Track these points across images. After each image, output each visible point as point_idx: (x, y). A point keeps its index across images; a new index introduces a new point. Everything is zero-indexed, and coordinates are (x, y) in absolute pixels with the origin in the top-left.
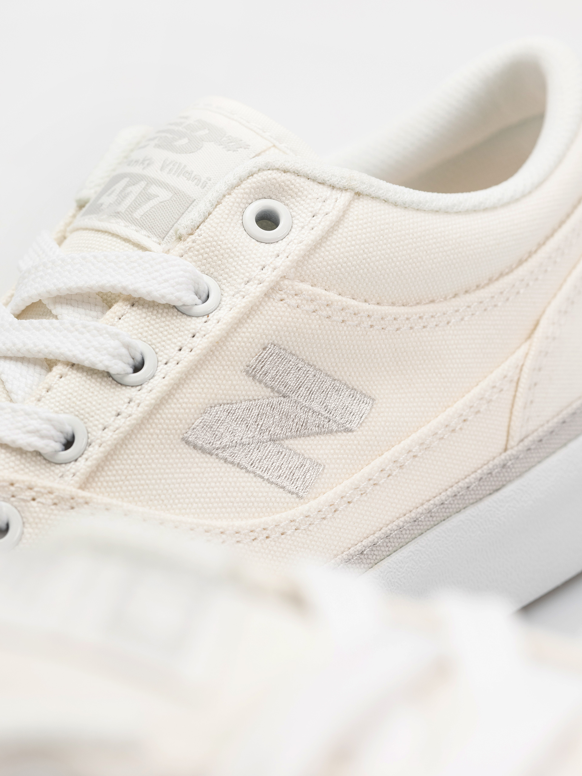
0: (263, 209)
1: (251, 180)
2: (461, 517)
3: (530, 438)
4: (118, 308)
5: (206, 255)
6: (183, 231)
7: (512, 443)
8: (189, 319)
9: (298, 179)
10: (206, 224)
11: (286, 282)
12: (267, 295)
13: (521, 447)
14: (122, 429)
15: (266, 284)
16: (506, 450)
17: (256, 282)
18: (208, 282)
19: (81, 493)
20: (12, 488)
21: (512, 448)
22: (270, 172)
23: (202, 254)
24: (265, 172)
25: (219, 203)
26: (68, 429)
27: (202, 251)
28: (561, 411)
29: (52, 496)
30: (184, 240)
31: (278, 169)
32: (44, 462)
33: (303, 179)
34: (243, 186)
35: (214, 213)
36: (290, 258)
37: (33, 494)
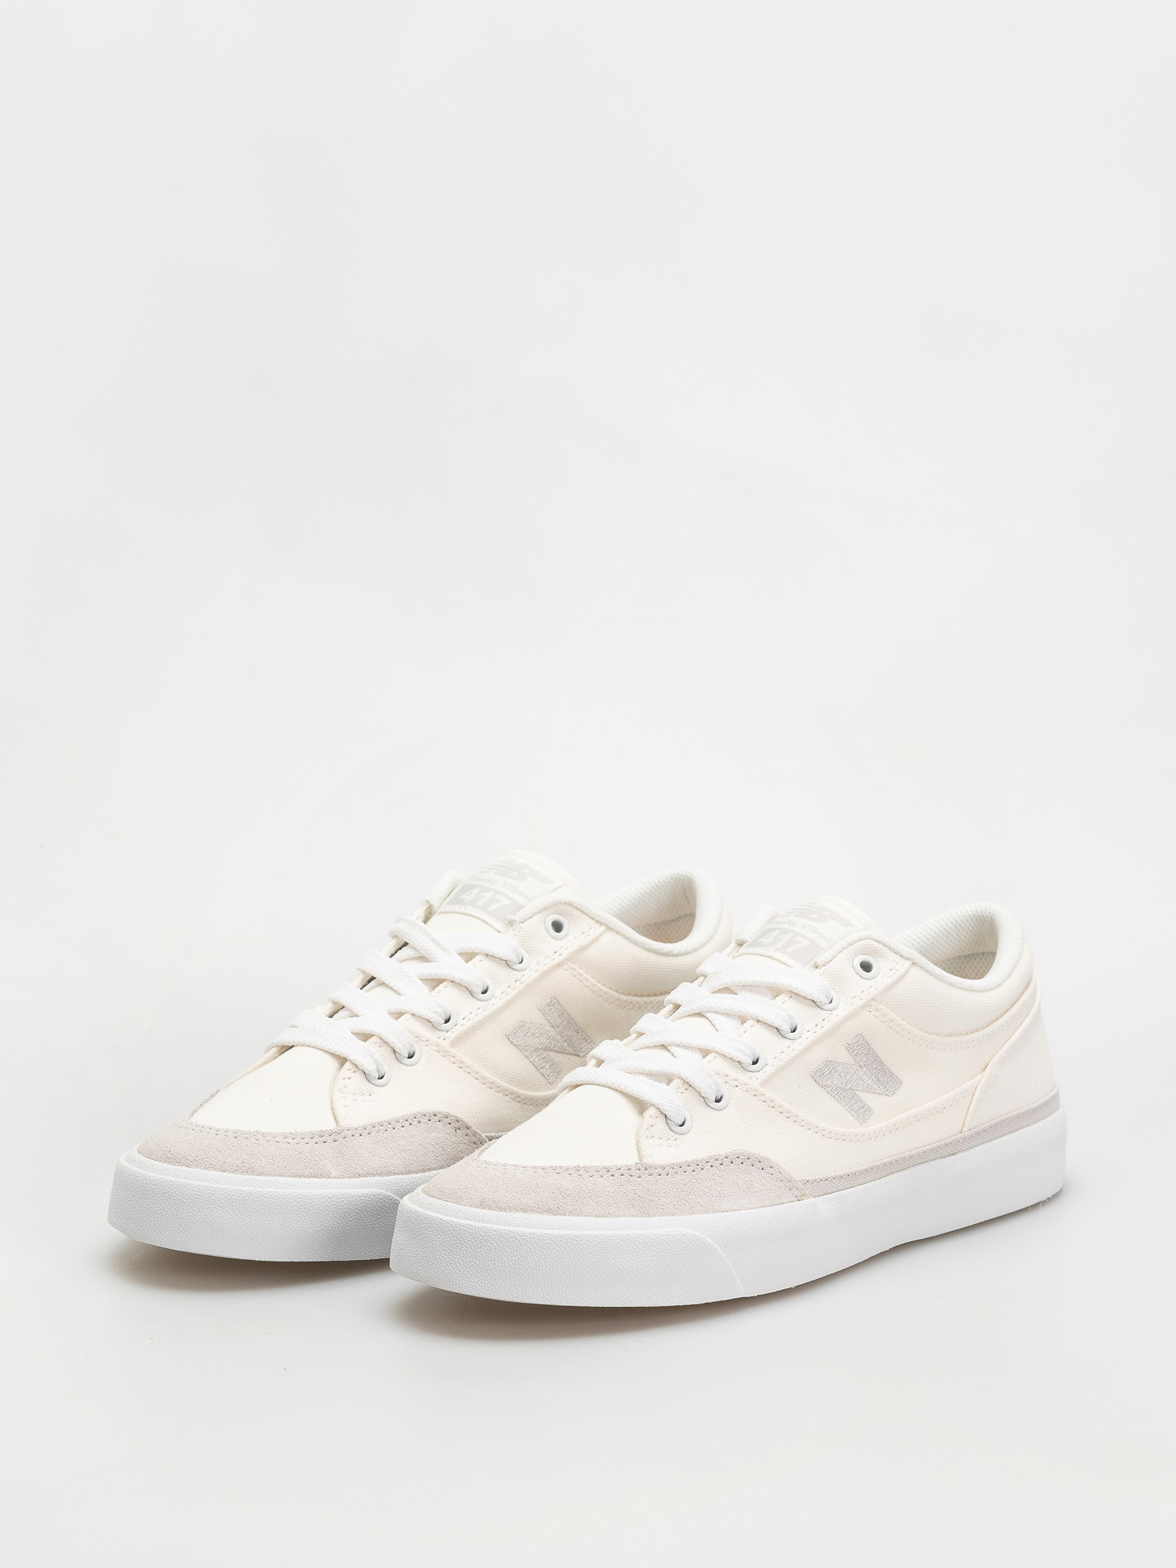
0: (864, 960)
1: (859, 943)
2: (934, 1163)
3: (975, 1130)
4: (782, 997)
5: (832, 979)
6: (820, 963)
7: (965, 1129)
8: (821, 1010)
9: (885, 948)
10: (833, 961)
11: (874, 1002)
12: (863, 1007)
13: (969, 1133)
14: (784, 1061)
15: (864, 1000)
16: (961, 1132)
17: (859, 998)
18: (833, 994)
19: (761, 1089)
20: (726, 1078)
21: (965, 1132)
22: (870, 940)
23: (830, 978)
24: (868, 940)
25: (841, 952)
26: (757, 1055)
27: (830, 976)
28: (991, 1121)
29: (747, 1087)
30: (820, 968)
31: (875, 940)
32: (742, 1069)
33: (887, 949)
34: (855, 945)
35: (838, 956)
36: (878, 989)
37: (737, 1083)
